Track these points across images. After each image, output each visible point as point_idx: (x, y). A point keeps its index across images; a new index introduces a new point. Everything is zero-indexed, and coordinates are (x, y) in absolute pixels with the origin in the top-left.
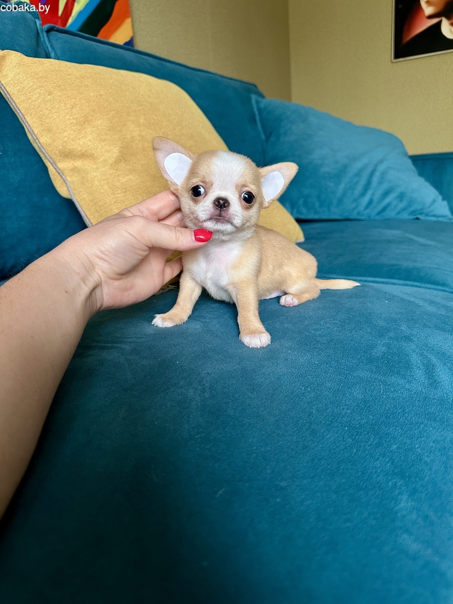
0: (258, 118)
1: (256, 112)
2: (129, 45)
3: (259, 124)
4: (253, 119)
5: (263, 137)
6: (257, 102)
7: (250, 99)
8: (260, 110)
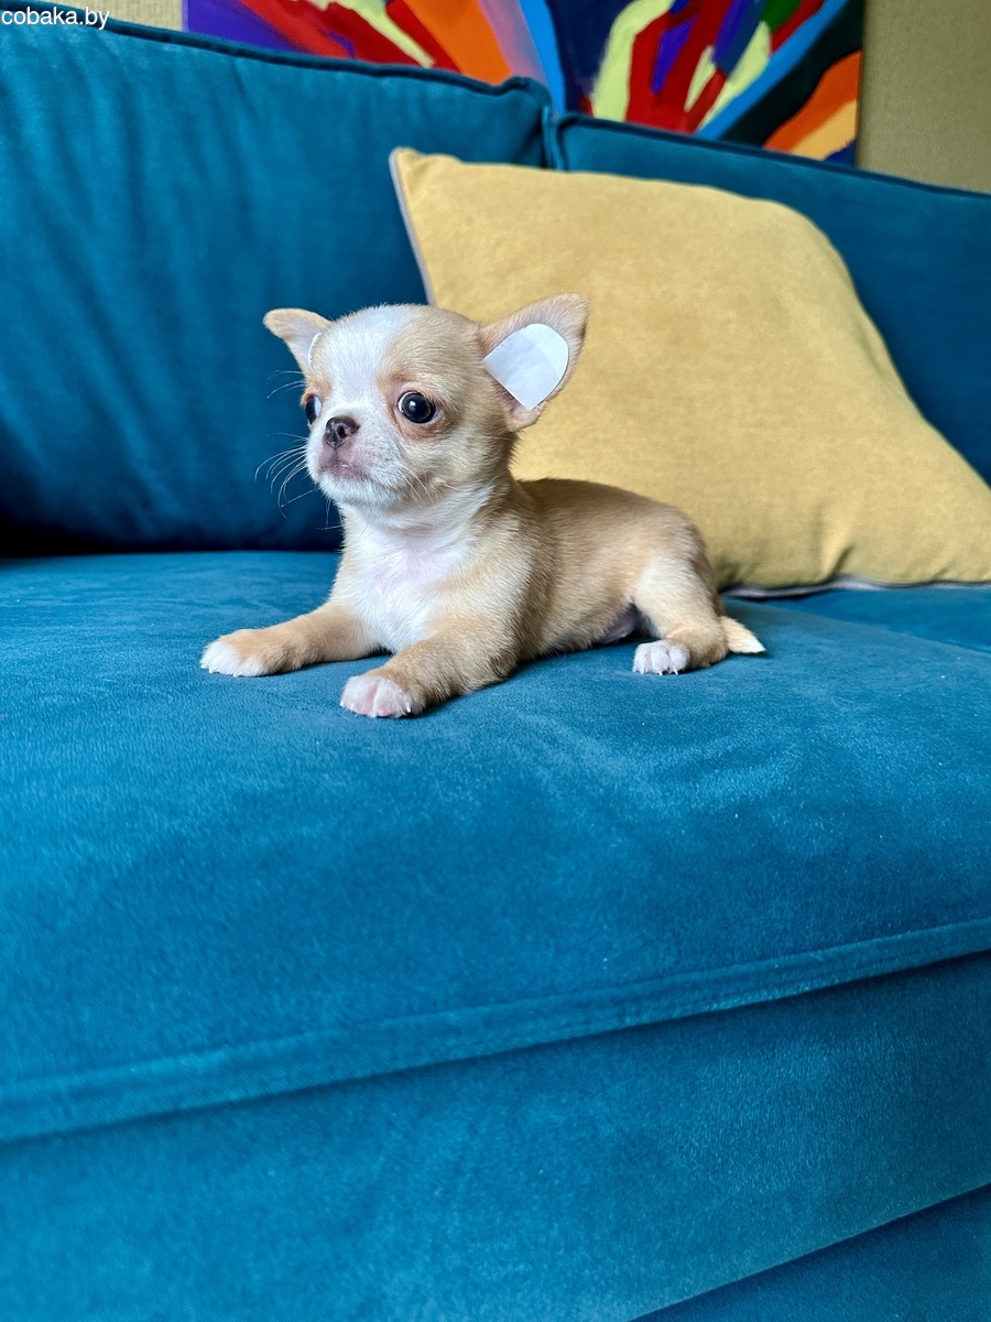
2: (846, 158)
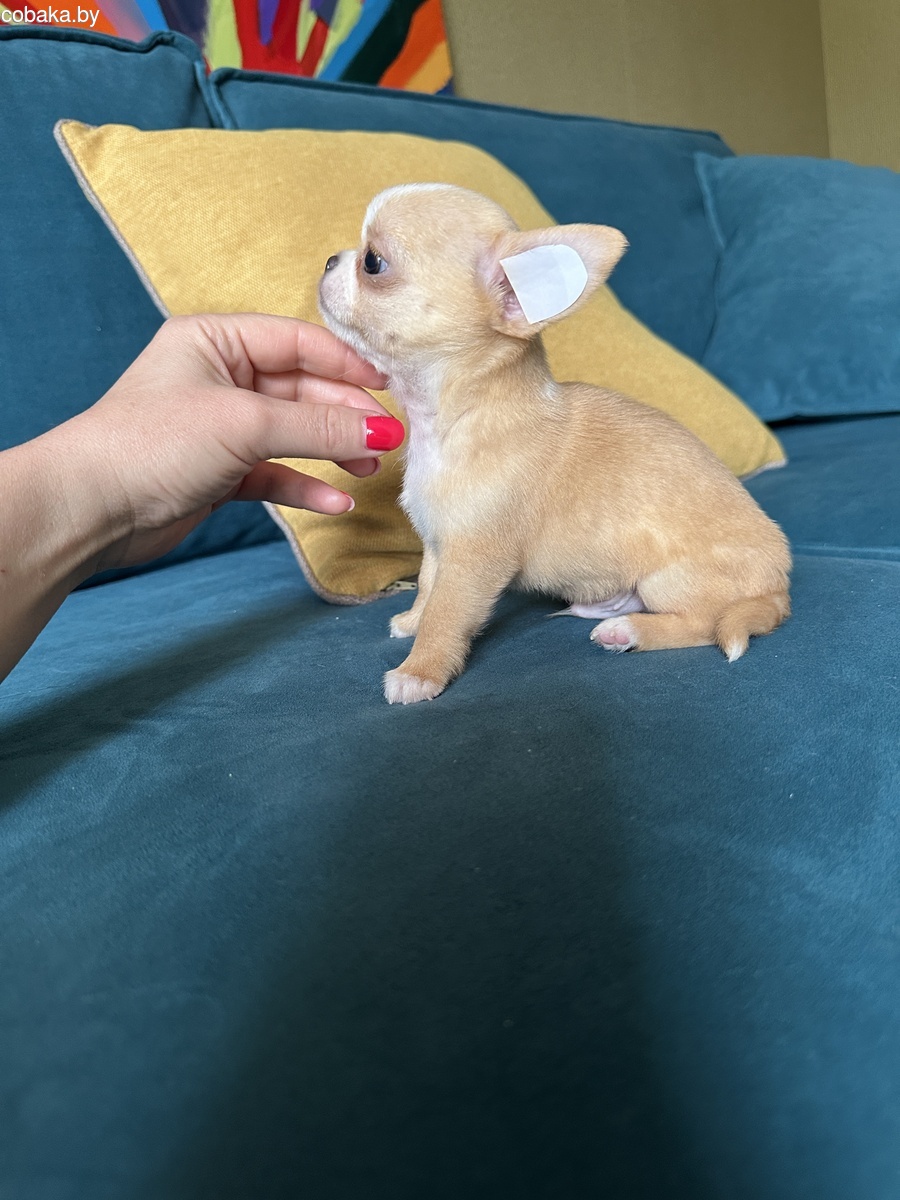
0: (709, 203)
1: (706, 189)
3: (712, 215)
4: (697, 205)
5: (721, 241)
6: (709, 168)
7: (692, 163)
8: (715, 184)
